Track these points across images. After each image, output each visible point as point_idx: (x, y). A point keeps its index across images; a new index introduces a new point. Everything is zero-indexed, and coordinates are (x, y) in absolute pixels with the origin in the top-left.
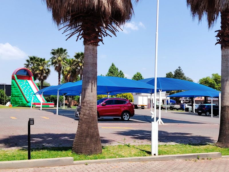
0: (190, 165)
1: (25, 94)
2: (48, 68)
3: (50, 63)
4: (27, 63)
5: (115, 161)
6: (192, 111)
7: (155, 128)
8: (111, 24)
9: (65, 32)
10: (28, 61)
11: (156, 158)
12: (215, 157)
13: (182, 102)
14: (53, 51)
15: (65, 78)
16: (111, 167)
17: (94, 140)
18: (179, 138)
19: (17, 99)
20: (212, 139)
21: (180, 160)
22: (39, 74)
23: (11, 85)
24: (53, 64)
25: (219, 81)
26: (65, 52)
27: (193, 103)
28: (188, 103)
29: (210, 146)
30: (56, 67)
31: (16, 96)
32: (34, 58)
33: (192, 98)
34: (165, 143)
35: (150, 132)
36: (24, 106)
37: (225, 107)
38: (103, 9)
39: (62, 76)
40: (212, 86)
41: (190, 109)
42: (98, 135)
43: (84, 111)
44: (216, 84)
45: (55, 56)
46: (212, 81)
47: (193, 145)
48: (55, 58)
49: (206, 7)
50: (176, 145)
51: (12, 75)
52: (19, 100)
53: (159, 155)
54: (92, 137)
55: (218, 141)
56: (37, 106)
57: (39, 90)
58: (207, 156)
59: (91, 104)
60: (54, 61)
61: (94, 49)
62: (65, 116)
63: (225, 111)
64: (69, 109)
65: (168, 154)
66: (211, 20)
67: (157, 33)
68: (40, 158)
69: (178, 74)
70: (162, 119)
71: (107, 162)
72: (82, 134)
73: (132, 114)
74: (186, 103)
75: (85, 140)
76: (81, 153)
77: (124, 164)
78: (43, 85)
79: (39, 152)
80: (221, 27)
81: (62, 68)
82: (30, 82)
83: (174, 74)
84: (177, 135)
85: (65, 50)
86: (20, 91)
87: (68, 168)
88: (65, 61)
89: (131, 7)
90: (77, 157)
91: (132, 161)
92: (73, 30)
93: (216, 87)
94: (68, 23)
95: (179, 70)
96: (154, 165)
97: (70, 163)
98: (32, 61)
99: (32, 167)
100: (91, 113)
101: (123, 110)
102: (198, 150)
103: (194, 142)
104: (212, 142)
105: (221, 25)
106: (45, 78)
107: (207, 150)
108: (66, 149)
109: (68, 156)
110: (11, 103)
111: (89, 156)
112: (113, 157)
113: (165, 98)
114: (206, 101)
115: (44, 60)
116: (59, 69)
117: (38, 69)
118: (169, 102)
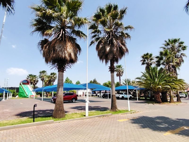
0: (101, 119)
1: (26, 91)
2: (38, 79)
3: (39, 77)
4: (28, 77)
5: (71, 120)
6: (100, 97)
7: (87, 105)
8: (69, 64)
9: (50, 67)
10: (28, 76)
11: (88, 118)
12: (110, 115)
13: (96, 93)
14: (41, 72)
15: (46, 83)
16: (70, 123)
17: (62, 112)
18: (96, 108)
19: (22, 94)
20: (109, 108)
21: (97, 118)
22: (33, 82)
23: (19, 88)
24: (40, 77)
25: (111, 84)
26: (46, 72)
27: (101, 93)
28: (99, 93)
29: (108, 111)
30: (42, 79)
31: (21, 93)
32: (31, 75)
33: (100, 91)
34: (91, 111)
35: (85, 107)
36: (25, 97)
37: (113, 95)
38: (66, 59)
39: (44, 83)
40: (108, 86)
41: (100, 96)
42: (64, 109)
43: (58, 100)
44: (109, 85)
45: (41, 74)
46: (108, 84)
47: (102, 111)
48: (41, 75)
49: (105, 57)
50: (95, 112)
51: (20, 83)
52: (23, 95)
53: (89, 116)
54: (61, 110)
55: (111, 109)
56: (31, 97)
57: (33, 90)
58: (107, 115)
59: (61, 97)
60: (41, 76)
61: (62, 74)
62: (46, 101)
63: (113, 97)
64: (47, 98)
65: (92, 116)
66: (106, 62)
67: (87, 67)
68: (38, 121)
69: (95, 82)
70: (89, 101)
71: (68, 121)
72: (57, 109)
73: (76, 99)
74: (98, 93)
75: (58, 112)
76: (57, 118)
77: (75, 121)
78: (35, 87)
79: (37, 119)
80: (110, 65)
81: (44, 79)
82: (28, 86)
83: (93, 81)
84: (95, 107)
85: (46, 71)
86: (23, 90)
87: (52, 125)
88: (46, 76)
89: (77, 58)
90: (55, 119)
91: (78, 119)
92: (53, 66)
93: (110, 86)
94: (52, 63)
95: (95, 80)
96: (87, 121)
97: (52, 122)
98: (30, 76)
99: (35, 126)
100: (61, 100)
101: (72, 97)
102: (103, 113)
103: (102, 110)
104: (109, 109)
105: (110, 64)
106: (36, 84)
107: (107, 113)
108: (49, 116)
109: (50, 119)
110: (19, 96)
111: (60, 119)
112: (70, 119)
113: (89, 91)
114: (106, 92)
115: (36, 76)
116: (43, 80)
117: (33, 80)
118: (91, 93)
